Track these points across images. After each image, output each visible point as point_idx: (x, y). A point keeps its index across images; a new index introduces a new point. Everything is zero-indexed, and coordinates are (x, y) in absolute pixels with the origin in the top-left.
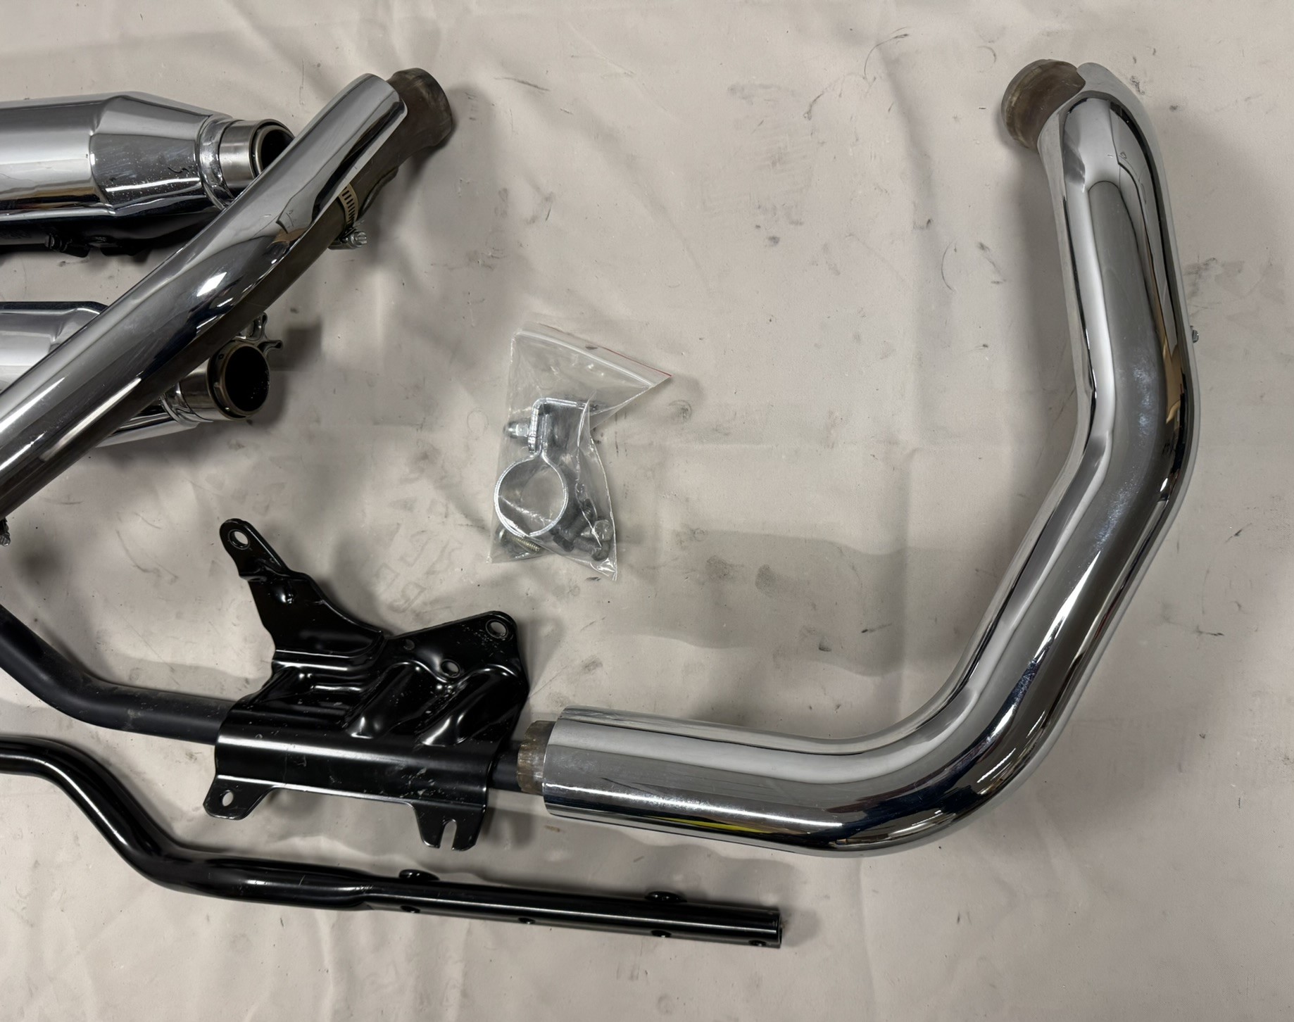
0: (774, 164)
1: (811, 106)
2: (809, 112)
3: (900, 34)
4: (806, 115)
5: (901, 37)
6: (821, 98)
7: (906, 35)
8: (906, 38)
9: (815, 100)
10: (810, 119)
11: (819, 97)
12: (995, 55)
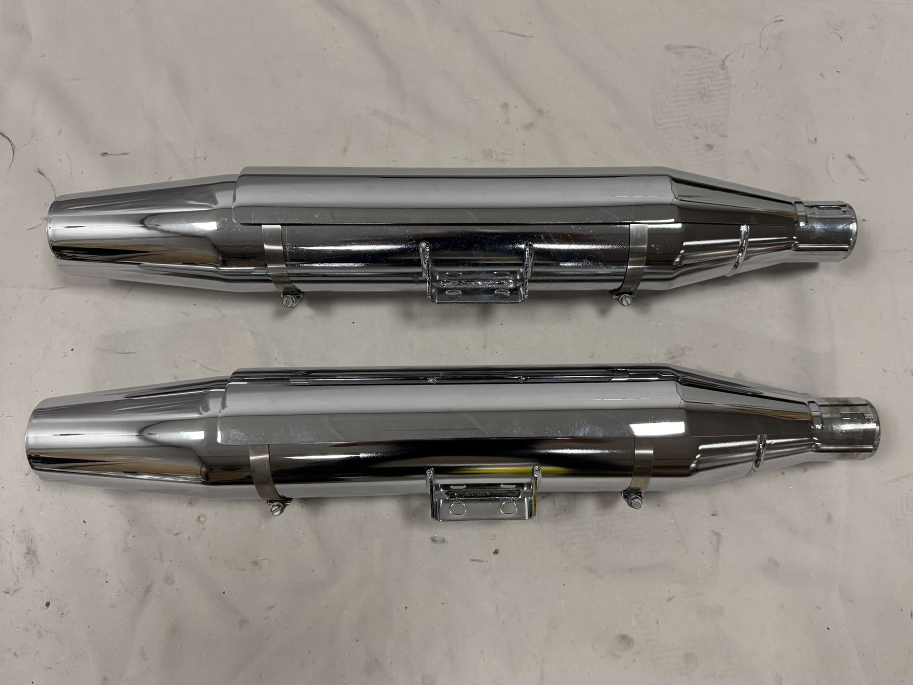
0: (702, 97)
1: (723, 61)
2: (723, 64)
3: (777, 19)
4: (721, 67)
5: (778, 21)
6: (729, 56)
7: (782, 20)
8: (782, 22)
9: (726, 58)
10: (723, 69)
11: (728, 56)
12: (841, 38)
